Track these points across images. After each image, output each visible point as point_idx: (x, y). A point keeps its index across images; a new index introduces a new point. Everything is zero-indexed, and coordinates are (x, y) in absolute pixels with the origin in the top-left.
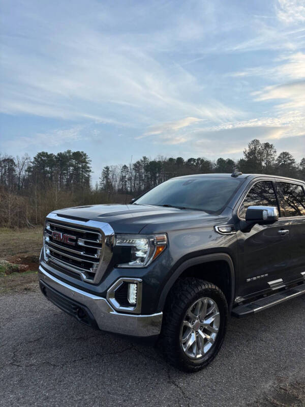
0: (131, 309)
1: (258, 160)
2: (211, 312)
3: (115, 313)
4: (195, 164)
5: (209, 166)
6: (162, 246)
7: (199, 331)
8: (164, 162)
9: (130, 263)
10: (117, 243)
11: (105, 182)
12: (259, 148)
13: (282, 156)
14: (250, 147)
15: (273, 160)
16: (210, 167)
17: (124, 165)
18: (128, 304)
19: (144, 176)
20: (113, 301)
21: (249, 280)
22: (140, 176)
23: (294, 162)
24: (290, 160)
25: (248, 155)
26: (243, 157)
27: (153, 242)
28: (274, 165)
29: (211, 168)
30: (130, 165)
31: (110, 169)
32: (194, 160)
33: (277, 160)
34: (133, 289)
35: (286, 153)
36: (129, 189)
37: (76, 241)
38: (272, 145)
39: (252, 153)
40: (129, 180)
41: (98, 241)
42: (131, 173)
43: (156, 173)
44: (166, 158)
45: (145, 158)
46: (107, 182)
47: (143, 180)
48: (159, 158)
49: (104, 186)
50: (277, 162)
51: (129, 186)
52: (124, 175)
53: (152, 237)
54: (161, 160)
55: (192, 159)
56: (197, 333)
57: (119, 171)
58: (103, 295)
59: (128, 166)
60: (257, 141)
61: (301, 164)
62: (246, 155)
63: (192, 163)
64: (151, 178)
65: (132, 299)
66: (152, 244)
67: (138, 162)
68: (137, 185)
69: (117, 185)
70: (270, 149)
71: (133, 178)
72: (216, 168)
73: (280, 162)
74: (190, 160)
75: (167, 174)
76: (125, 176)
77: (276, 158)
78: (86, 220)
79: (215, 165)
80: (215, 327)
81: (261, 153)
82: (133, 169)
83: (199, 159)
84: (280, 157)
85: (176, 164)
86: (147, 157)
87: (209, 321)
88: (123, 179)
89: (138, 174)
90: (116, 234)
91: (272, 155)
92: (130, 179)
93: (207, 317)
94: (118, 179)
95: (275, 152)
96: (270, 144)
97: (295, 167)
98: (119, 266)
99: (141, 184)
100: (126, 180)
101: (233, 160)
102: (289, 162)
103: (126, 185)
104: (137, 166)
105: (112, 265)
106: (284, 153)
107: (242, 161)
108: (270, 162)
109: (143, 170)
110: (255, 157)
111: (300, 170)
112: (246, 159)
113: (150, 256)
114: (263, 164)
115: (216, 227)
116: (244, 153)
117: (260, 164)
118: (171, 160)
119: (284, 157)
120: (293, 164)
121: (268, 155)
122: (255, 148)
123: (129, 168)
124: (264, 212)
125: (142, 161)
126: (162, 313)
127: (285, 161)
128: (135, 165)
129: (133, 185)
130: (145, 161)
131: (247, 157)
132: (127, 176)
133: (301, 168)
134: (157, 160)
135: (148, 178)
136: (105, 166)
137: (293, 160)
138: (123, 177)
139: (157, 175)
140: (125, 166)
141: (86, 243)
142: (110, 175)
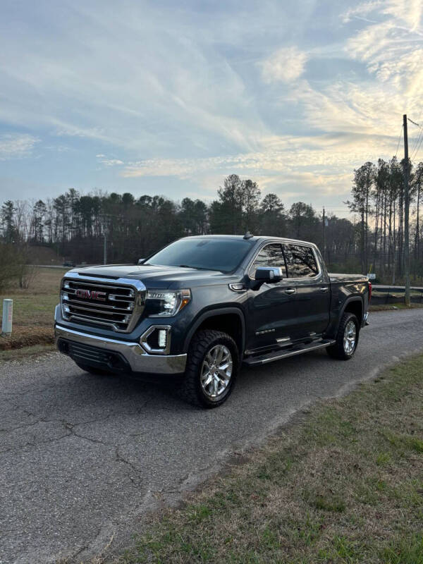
0: (161, 350)
1: (237, 204)
2: (225, 360)
3: (147, 355)
4: (150, 204)
5: (171, 209)
6: (187, 299)
7: (215, 375)
8: (104, 198)
9: (160, 314)
10: (149, 296)
11: (5, 226)
12: (239, 186)
13: (268, 200)
14: (226, 185)
15: (257, 204)
16: (173, 210)
17: (38, 201)
18: (158, 347)
19: (71, 218)
20: (146, 345)
21: (258, 333)
22: (65, 219)
23: (282, 209)
24: (278, 205)
25: (223, 195)
26: (218, 199)
27: (180, 296)
28: (258, 211)
29: (174, 212)
30: (48, 201)
31: (15, 206)
32: (149, 199)
33: (262, 204)
34: (163, 334)
35: (272, 195)
36: (46, 238)
37: (107, 297)
38: (255, 184)
39: (229, 193)
40: (46, 224)
41: (131, 296)
42: (50, 213)
43: (91, 215)
44: (106, 193)
45: (72, 191)
46: (10, 226)
47: (69, 225)
48: (96, 193)
49: (4, 233)
50: (261, 208)
51: (47, 233)
52: (38, 215)
53: (179, 292)
54: (99, 195)
55: (145, 196)
56: (213, 377)
57: (31, 210)
58: (137, 341)
59: (45, 201)
60: (236, 177)
61: (291, 212)
62: (221, 195)
63: (146, 202)
64: (83, 221)
65: (162, 343)
66: (179, 298)
67: (62, 197)
68: (60, 232)
69: (26, 231)
70: (253, 189)
71: (53, 222)
72: (181, 212)
73: (265, 207)
74: (143, 198)
75: (109, 217)
76: (41, 218)
77: (260, 201)
78: (116, 278)
79: (180, 207)
80: (229, 374)
81: (240, 194)
82: (54, 207)
83: (156, 198)
84: (265, 201)
85: (121, 203)
86: (76, 189)
87: (223, 368)
88: (36, 222)
89: (61, 215)
90: (148, 289)
91: (255, 197)
92: (48, 223)
93: (222, 364)
94: (28, 223)
95: (259, 193)
96: (253, 182)
97: (284, 216)
98: (150, 317)
99: (67, 231)
100: (42, 224)
101: (204, 202)
102: (277, 207)
103: (41, 231)
104: (60, 203)
105: (144, 316)
106: (270, 195)
107: (215, 204)
108: (252, 207)
109: (70, 210)
110: (233, 198)
111: (289, 220)
112: (221, 202)
113: (177, 307)
114: (244, 209)
115: (230, 285)
116: (219, 193)
117: (240, 209)
118: (114, 196)
119: (270, 201)
120: (282, 211)
121: (251, 197)
122: (233, 186)
123: (47, 206)
124: (271, 272)
125: (68, 196)
126: (186, 354)
127: (271, 207)
128: (57, 201)
129: (53, 231)
130: (72, 196)
131: (223, 199)
132: (43, 218)
133: (291, 216)
134: (93, 195)
135: (78, 222)
136: (6, 201)
137: (281, 205)
138: (36, 218)
139: (93, 218)
140: (41, 202)
141: (116, 298)
142: (14, 216)
